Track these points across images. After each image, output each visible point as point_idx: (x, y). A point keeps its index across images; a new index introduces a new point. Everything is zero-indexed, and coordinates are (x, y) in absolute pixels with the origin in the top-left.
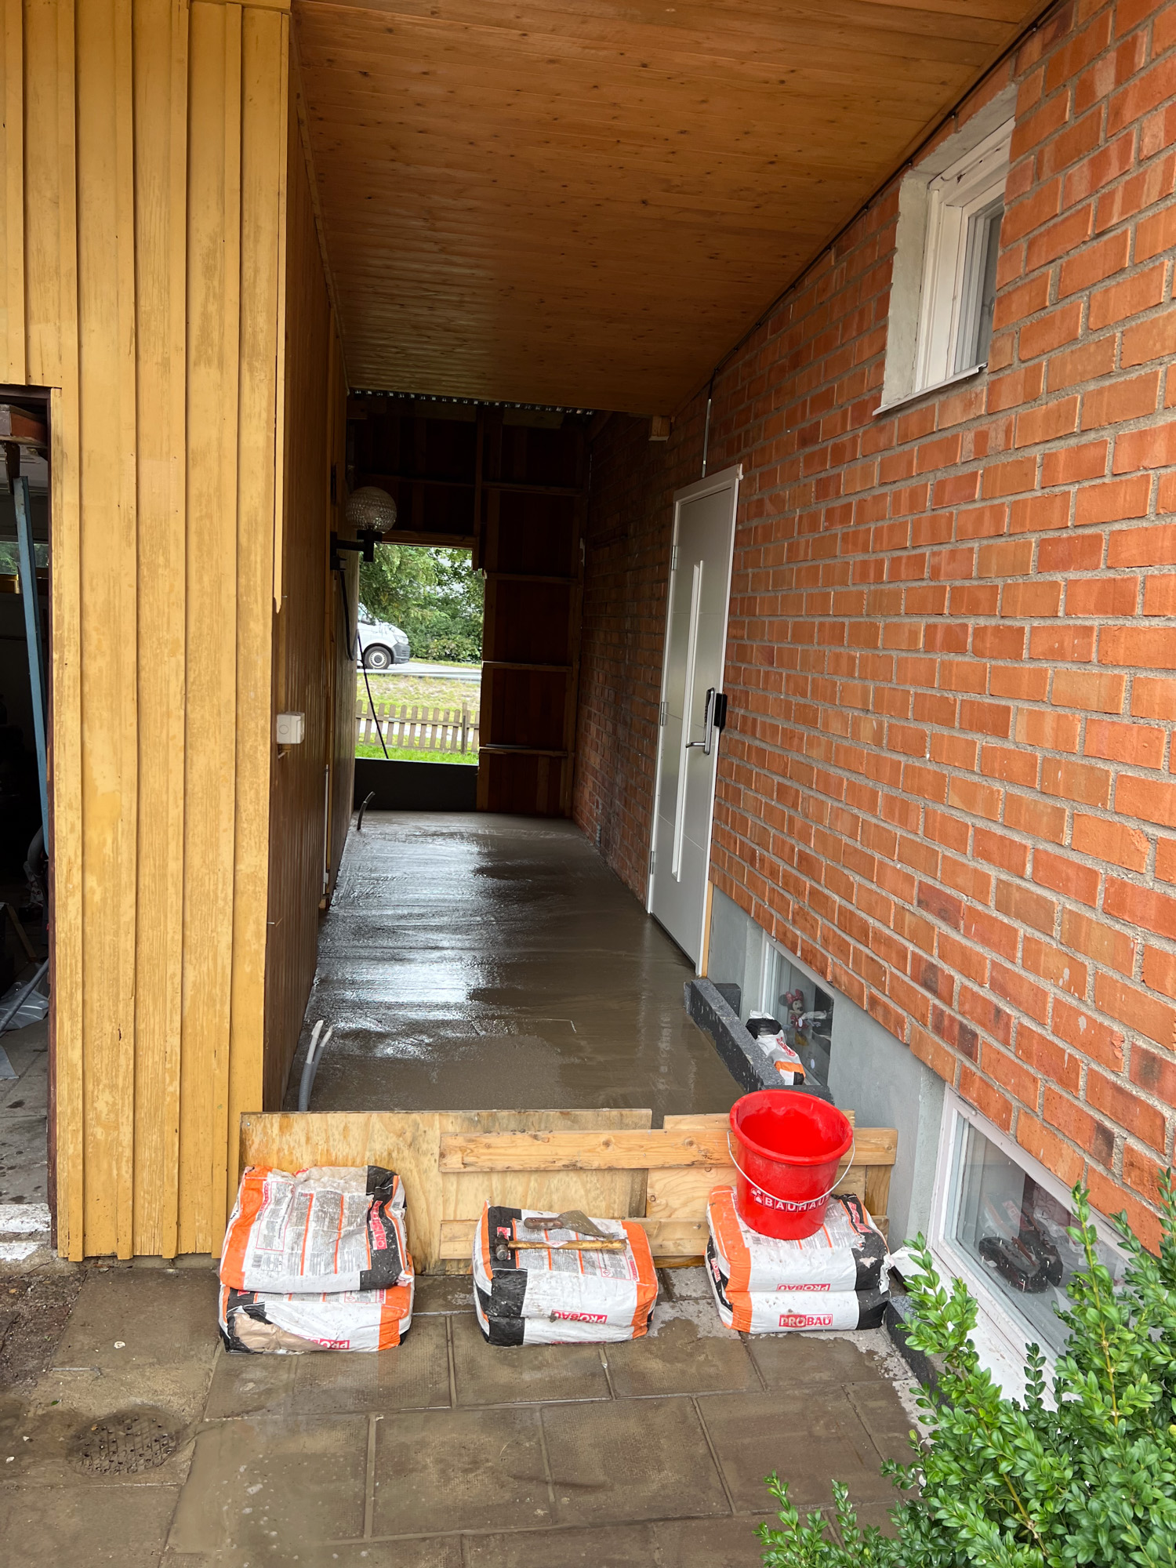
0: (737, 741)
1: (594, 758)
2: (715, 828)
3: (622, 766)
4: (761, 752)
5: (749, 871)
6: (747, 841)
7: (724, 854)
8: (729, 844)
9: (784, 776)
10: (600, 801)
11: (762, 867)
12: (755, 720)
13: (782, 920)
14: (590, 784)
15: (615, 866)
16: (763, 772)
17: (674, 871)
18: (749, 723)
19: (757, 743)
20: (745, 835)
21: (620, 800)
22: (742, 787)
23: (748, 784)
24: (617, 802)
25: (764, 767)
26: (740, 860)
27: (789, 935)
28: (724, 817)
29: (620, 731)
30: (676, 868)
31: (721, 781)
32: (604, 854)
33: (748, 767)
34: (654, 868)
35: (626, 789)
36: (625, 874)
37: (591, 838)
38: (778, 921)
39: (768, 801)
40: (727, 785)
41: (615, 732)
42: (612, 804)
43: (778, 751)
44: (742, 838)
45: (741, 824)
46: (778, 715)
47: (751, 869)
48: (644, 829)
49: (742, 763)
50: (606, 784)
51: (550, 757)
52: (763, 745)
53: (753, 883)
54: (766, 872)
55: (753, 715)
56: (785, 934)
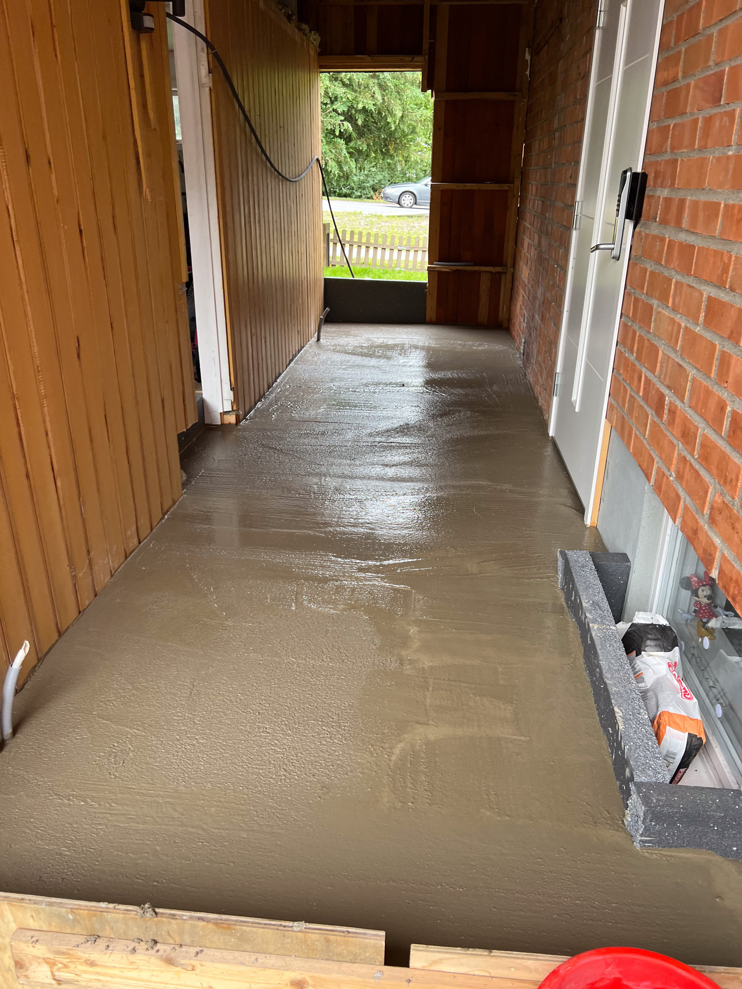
0: (655, 237)
1: (525, 273)
2: (619, 355)
3: (542, 279)
4: (687, 250)
5: (654, 422)
6: (654, 380)
7: (625, 391)
8: (632, 378)
9: (721, 285)
10: (526, 315)
11: (671, 422)
12: (682, 202)
13: (692, 508)
14: (521, 298)
15: (531, 380)
16: (687, 280)
17: (574, 398)
18: (674, 209)
19: (683, 237)
20: (653, 372)
21: (539, 315)
22: (655, 303)
23: (664, 298)
24: (537, 316)
25: (689, 274)
26: (643, 403)
27: (701, 536)
28: (629, 342)
29: (544, 243)
30: (577, 396)
31: (629, 294)
32: (525, 367)
33: (666, 274)
34: (558, 390)
35: (543, 303)
36: (537, 389)
37: (518, 349)
38: (686, 508)
39: (691, 326)
40: (636, 300)
41: (540, 242)
42: (533, 318)
43: (714, 246)
44: (649, 374)
45: (649, 354)
46: (721, 186)
47: (656, 419)
48: (553, 346)
49: (657, 269)
50: (531, 298)
51: (491, 272)
52: (691, 239)
53: (657, 438)
54: (677, 431)
55: (681, 194)
56: (695, 532)
